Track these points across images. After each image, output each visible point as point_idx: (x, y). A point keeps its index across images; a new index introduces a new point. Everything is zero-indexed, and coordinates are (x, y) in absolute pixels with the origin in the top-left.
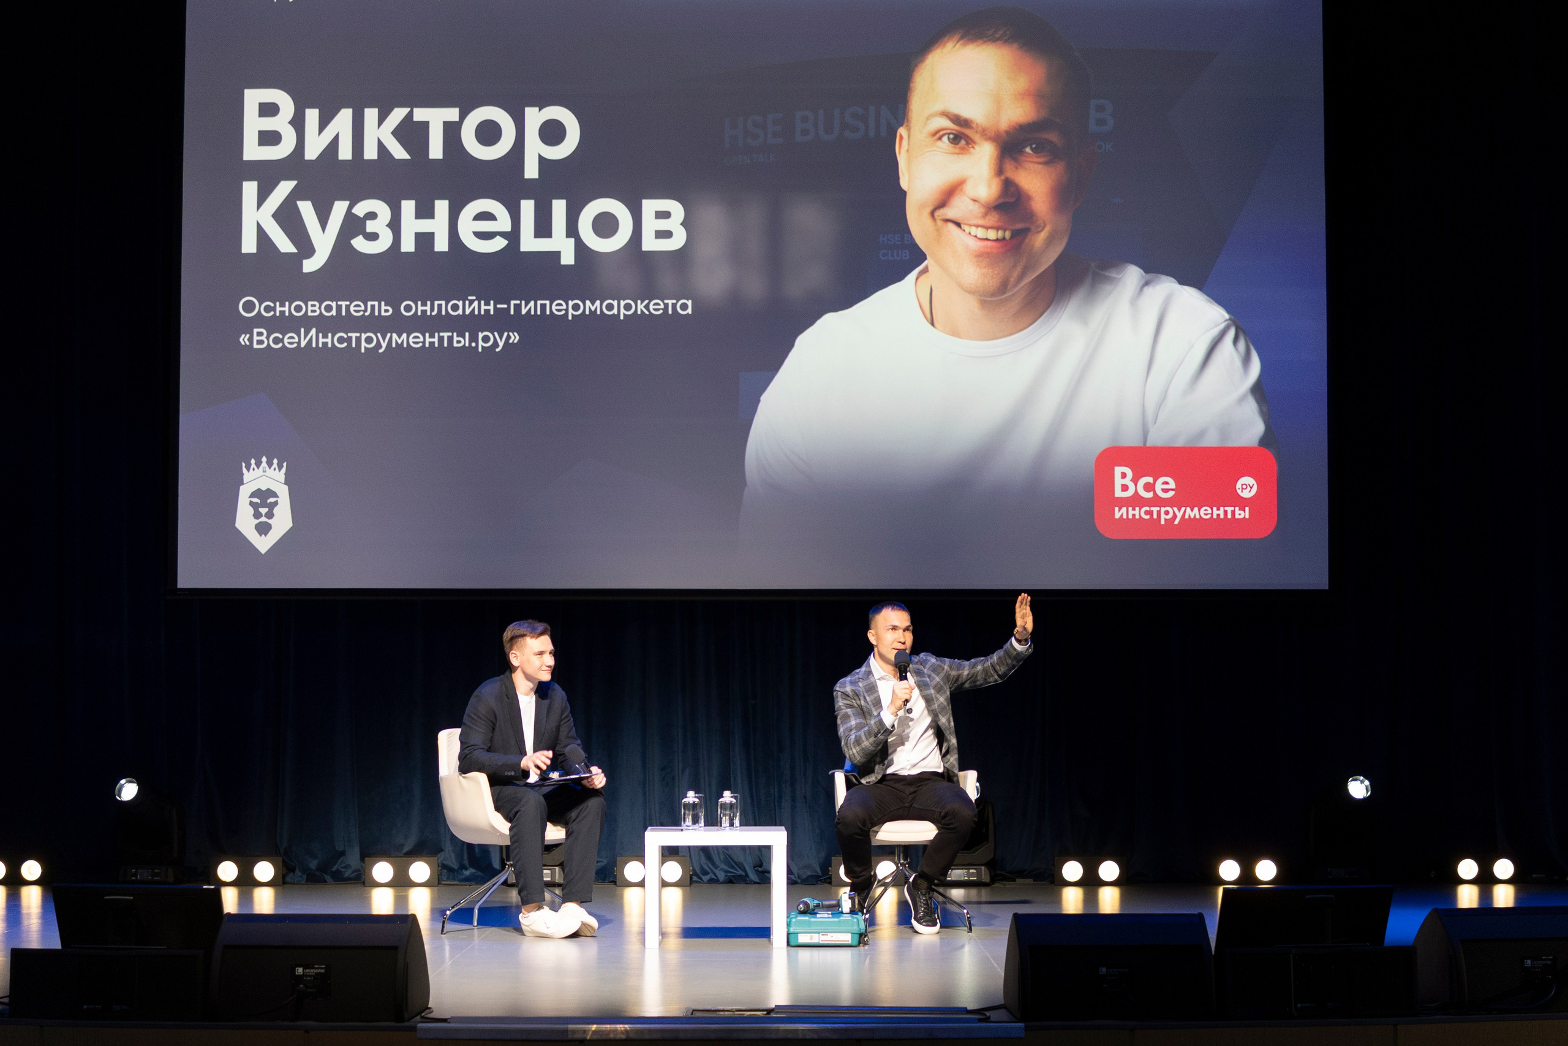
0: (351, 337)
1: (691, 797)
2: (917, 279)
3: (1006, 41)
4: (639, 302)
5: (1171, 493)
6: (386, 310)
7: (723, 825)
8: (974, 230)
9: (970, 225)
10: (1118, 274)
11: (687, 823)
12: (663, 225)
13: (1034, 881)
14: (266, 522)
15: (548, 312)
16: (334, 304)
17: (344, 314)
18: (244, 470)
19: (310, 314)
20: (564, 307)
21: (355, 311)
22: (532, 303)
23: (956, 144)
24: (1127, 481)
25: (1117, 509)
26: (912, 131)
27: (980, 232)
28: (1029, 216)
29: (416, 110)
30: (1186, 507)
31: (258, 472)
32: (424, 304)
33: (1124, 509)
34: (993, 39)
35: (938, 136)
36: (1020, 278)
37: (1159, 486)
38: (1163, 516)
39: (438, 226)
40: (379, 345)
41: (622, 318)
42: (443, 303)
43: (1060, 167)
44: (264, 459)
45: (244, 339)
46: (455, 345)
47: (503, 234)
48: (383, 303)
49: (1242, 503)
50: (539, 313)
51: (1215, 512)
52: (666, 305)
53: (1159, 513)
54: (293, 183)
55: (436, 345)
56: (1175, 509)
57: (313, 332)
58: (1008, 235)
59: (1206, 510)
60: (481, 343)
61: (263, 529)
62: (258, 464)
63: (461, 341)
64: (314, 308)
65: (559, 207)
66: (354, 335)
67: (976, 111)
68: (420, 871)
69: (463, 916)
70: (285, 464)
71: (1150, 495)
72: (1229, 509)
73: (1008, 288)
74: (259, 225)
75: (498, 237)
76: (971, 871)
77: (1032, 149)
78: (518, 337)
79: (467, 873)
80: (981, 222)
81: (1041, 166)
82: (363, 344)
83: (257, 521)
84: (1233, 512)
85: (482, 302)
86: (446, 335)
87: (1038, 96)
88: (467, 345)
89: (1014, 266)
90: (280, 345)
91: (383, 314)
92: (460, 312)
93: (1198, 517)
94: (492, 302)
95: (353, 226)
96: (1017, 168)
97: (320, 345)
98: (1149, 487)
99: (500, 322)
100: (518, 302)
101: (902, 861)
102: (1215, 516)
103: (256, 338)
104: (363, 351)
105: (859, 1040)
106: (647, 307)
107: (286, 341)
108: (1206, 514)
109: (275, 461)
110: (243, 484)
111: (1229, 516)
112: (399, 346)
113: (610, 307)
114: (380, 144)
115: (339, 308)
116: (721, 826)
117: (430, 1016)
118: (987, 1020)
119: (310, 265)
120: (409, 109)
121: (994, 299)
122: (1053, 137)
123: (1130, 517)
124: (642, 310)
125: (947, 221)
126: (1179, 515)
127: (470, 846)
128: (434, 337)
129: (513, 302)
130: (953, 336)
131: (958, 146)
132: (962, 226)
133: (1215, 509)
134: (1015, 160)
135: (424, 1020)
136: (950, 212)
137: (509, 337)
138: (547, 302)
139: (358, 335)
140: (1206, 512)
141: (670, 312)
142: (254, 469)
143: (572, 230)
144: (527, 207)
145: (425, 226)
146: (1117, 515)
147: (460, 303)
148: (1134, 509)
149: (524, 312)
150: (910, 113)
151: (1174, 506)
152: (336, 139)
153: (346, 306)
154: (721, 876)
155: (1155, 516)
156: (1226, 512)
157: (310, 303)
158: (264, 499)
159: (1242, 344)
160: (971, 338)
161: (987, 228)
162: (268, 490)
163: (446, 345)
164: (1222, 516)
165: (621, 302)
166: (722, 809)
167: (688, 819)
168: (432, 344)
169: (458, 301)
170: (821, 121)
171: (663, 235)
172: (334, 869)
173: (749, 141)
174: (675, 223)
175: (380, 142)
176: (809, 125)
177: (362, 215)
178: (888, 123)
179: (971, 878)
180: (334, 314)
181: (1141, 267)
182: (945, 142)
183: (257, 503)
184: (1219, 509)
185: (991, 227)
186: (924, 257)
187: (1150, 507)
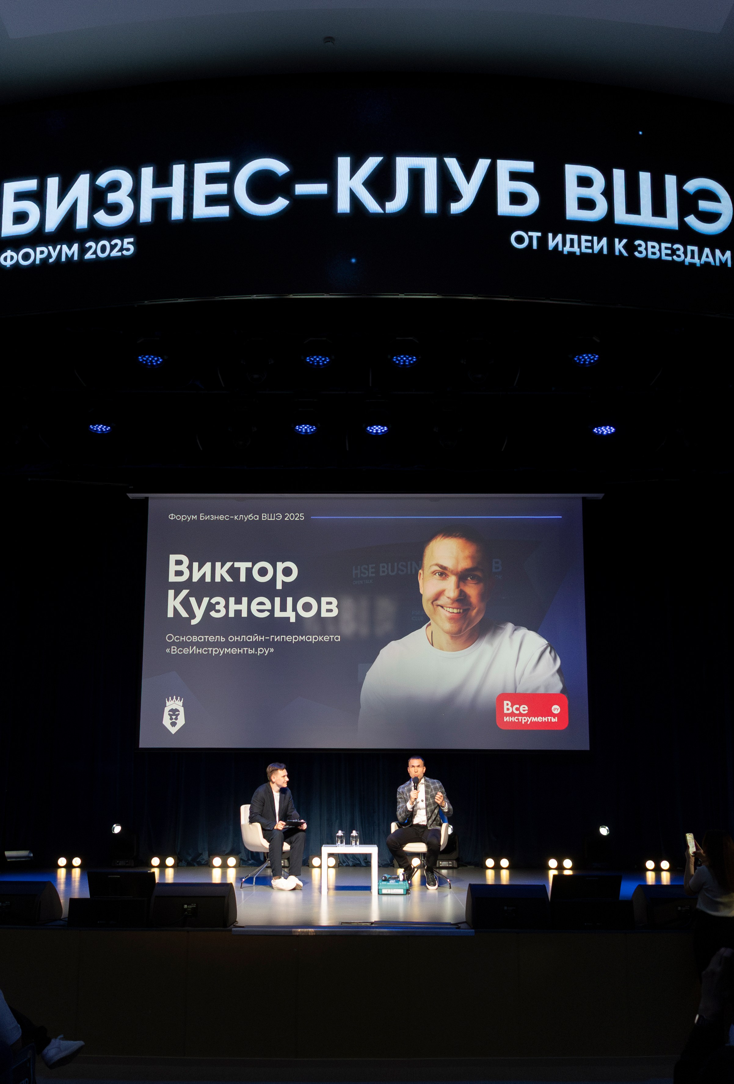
0: (209, 650)
1: (340, 833)
2: (426, 628)
3: (460, 537)
4: (320, 636)
5: (526, 712)
6: (223, 639)
7: (353, 844)
8: (448, 609)
9: (447, 607)
10: (505, 626)
11: (338, 843)
12: (329, 607)
13: (475, 867)
14: (175, 722)
15: (285, 640)
16: (203, 637)
17: (206, 641)
18: (167, 701)
19: (193, 641)
20: (291, 638)
21: (211, 640)
22: (279, 637)
24: (509, 707)
25: (505, 717)
26: (424, 571)
27: (451, 610)
28: (470, 604)
29: (235, 563)
30: (532, 717)
31: (172, 702)
32: (237, 637)
33: (508, 718)
34: (455, 536)
35: (434, 573)
36: (466, 629)
37: (521, 709)
38: (523, 721)
39: (243, 607)
40: (220, 653)
41: (313, 642)
42: (245, 636)
43: (482, 585)
44: (175, 697)
45: (168, 650)
46: (249, 653)
47: (268, 610)
48: (222, 637)
49: (554, 715)
50: (281, 640)
51: (544, 719)
52: (330, 638)
53: (522, 719)
54: (188, 591)
55: (242, 653)
56: (528, 718)
57: (195, 647)
58: (461, 611)
59: (540, 718)
60: (259, 652)
61: (173, 724)
62: (172, 699)
63: (251, 651)
65: (290, 600)
66: (210, 649)
67: (449, 564)
68: (232, 861)
69: (249, 881)
70: (182, 699)
71: (518, 712)
72: (549, 718)
73: (462, 631)
74: (174, 606)
75: (266, 612)
76: (449, 862)
77: (470, 578)
78: (273, 650)
79: (250, 862)
80: (451, 606)
81: (474, 585)
82: (214, 652)
83: (171, 721)
84: (551, 719)
85: (260, 636)
86: (245, 649)
87: (472, 558)
88: (254, 653)
89: (464, 623)
90: (182, 653)
91: (222, 641)
92: (251, 640)
93: (537, 721)
94: (263, 636)
95: (211, 607)
96: (465, 585)
97: (197, 653)
98: (517, 709)
99: (266, 644)
100: (273, 636)
101: (423, 859)
102: (544, 721)
103: (172, 650)
104: (214, 655)
105: (408, 936)
106: (323, 638)
107: (184, 651)
108: (540, 720)
109: (179, 698)
110: (166, 706)
111: (549, 721)
112: (228, 653)
113: (309, 638)
114: (222, 576)
115: (205, 638)
116: (352, 845)
117: (237, 925)
118: (459, 928)
119: (194, 622)
120: (232, 563)
121: (456, 636)
123: (510, 721)
124: (321, 640)
125: (438, 605)
126: (530, 720)
127: (252, 852)
128: (241, 650)
129: (271, 636)
130: (440, 649)
131: (442, 577)
132: (444, 608)
133: (544, 718)
134: (464, 582)
135: (234, 927)
136: (439, 602)
137: (270, 650)
138: (285, 636)
139: (212, 649)
141: (332, 640)
142: (170, 701)
143: (294, 609)
144: (277, 600)
145: (238, 607)
146: (505, 720)
148: (512, 718)
149: (276, 640)
150: (423, 564)
152: (204, 574)
153: (207, 638)
154: (351, 864)
155: (520, 721)
156: (548, 719)
157: (194, 637)
158: (174, 712)
159: (553, 654)
160: (447, 651)
161: (453, 608)
162: (176, 709)
163: (245, 653)
164: (546, 721)
165: (313, 636)
166: (352, 838)
167: (338, 842)
168: (240, 652)
169: (251, 636)
170: (390, 568)
171: (330, 611)
172: (198, 860)
173: (362, 575)
174: (334, 606)
175: (221, 575)
176: (385, 569)
177: (214, 603)
178: (415, 569)
179: (449, 865)
180: (203, 641)
181: (512, 623)
182: (437, 576)
183: (171, 714)
184: (545, 718)
185: (455, 608)
186: (429, 620)
187: (518, 717)
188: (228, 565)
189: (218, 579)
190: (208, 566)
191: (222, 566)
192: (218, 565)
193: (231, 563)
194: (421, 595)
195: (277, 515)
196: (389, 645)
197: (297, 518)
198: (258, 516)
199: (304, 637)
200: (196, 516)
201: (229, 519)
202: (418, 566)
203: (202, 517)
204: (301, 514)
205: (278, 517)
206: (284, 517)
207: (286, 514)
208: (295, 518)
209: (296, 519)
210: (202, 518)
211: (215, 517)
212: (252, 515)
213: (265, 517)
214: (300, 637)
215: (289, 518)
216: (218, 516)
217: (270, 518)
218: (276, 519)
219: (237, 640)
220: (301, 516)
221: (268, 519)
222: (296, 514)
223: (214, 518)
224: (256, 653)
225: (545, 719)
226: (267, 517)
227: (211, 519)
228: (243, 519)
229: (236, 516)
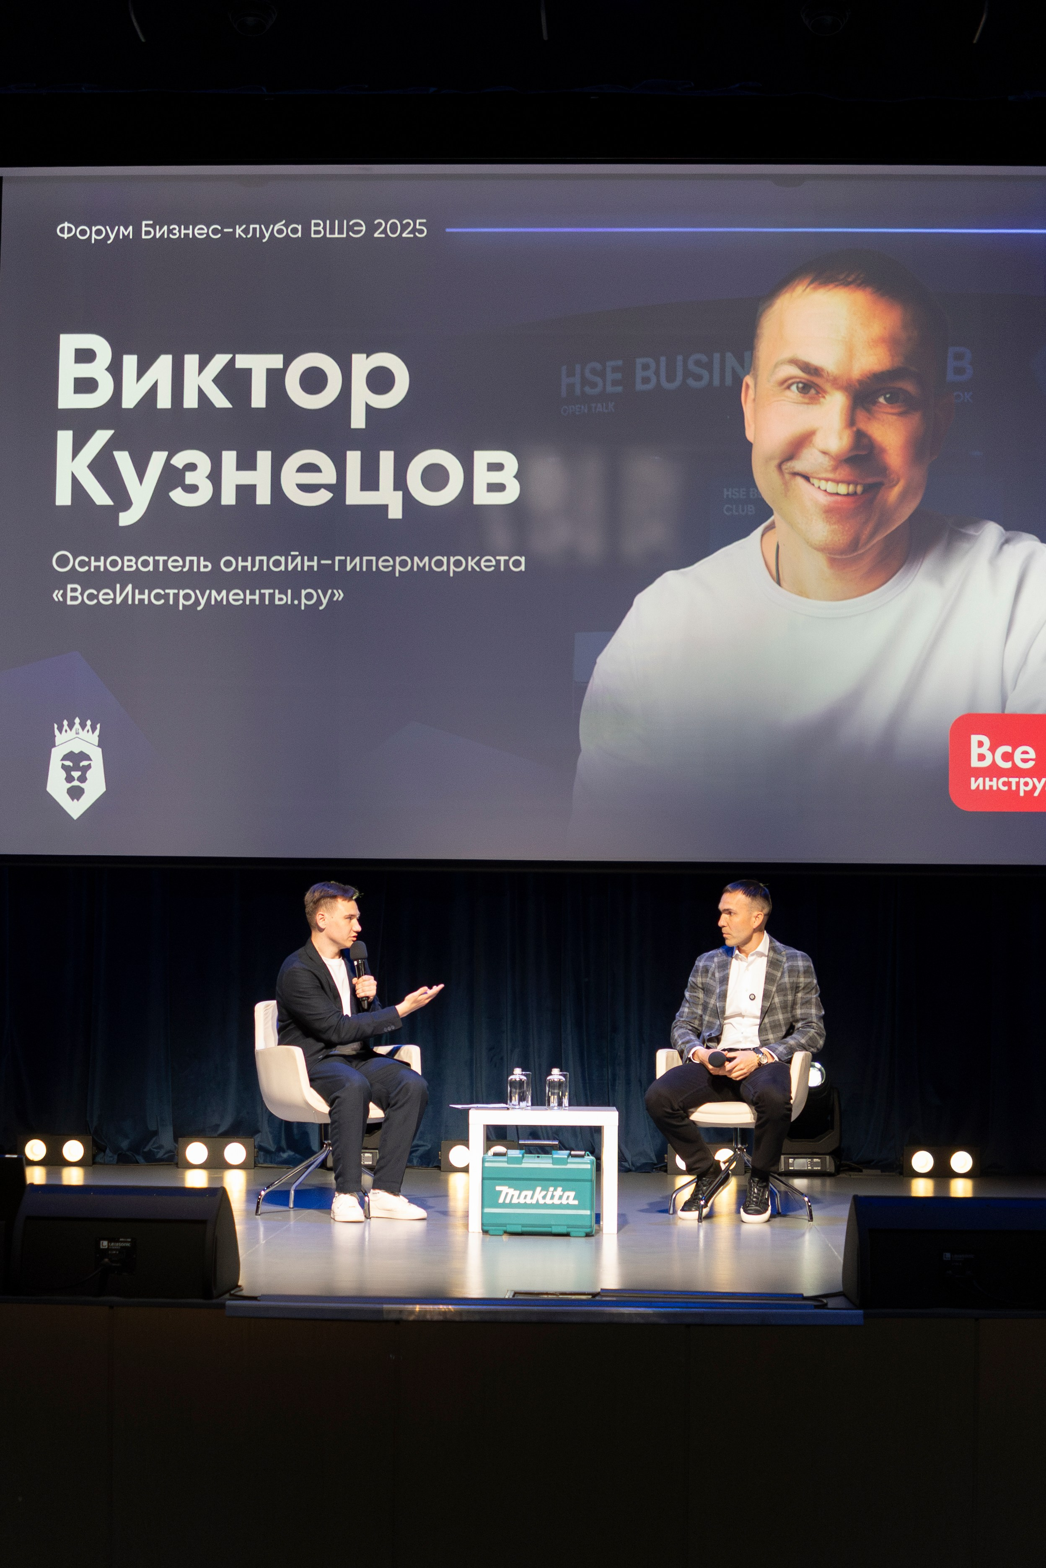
0: (169, 594)
1: (518, 1074)
2: (763, 535)
3: (859, 285)
4: (470, 558)
5: (1031, 764)
6: (205, 566)
7: (551, 1105)
8: (823, 485)
9: (820, 479)
10: (977, 532)
11: (513, 1102)
12: (495, 477)
13: (882, 1172)
14: (79, 787)
15: (374, 569)
16: (151, 560)
17: (161, 569)
18: (57, 732)
19: (126, 569)
20: (391, 563)
21: (174, 567)
22: (357, 559)
23: (805, 394)
24: (985, 750)
25: (973, 779)
26: (759, 378)
27: (831, 487)
28: (883, 470)
29: (237, 356)
31: (71, 734)
33: (981, 780)
34: (846, 284)
35: (786, 385)
36: (871, 536)
37: (1018, 756)
38: (1022, 788)
39: (260, 477)
40: (197, 602)
41: (452, 575)
42: (265, 558)
43: (916, 418)
44: (77, 721)
45: (57, 595)
46: (277, 602)
47: (328, 487)
48: (202, 558)
50: (364, 569)
52: (498, 562)
53: (1018, 784)
54: (111, 432)
55: (257, 603)
56: (1035, 780)
57: (129, 588)
58: (859, 489)
60: (303, 600)
62: (71, 726)
63: (282, 599)
64: (130, 564)
65: (387, 459)
66: (172, 592)
67: (828, 359)
68: (235, 1152)
69: (278, 1198)
70: (98, 726)
71: (1008, 765)
73: (860, 545)
74: (73, 476)
75: (323, 490)
76: (815, 1160)
77: (886, 399)
78: (342, 595)
79: (285, 1155)
80: (830, 475)
81: (895, 417)
82: (181, 601)
83: (69, 785)
85: (306, 558)
86: (267, 592)
87: (892, 342)
88: (289, 602)
89: (866, 522)
90: (95, 601)
91: (202, 569)
92: (282, 568)
94: (316, 558)
95: (172, 477)
96: (869, 419)
97: (137, 602)
98: (1007, 757)
99: (324, 579)
100: (343, 558)
101: (739, 1146)
103: (69, 594)
104: (181, 608)
105: (688, 1326)
106: (478, 563)
107: (101, 597)
109: (89, 723)
110: (55, 746)
112: (219, 603)
113: (439, 564)
114: (201, 393)
115: (156, 563)
116: (549, 1105)
117: (239, 1293)
118: (824, 1306)
119: (127, 519)
120: (230, 356)
121: (844, 557)
122: (909, 386)
123: (987, 788)
124: (472, 567)
125: (796, 474)
126: (1041, 787)
127: (288, 1125)
128: (255, 594)
129: (337, 558)
130: (798, 595)
131: (807, 396)
132: (811, 480)
134: (868, 411)
135: (232, 1298)
136: (799, 465)
137: (333, 595)
138: (374, 558)
139: (176, 591)
141: (502, 569)
142: (66, 731)
143: (400, 483)
144: (354, 459)
145: (246, 478)
146: (973, 786)
147: (283, 559)
148: (991, 780)
149: (349, 568)
150: (757, 360)
151: (1034, 777)
152: (155, 387)
153: (164, 561)
155: (1014, 788)
157: (126, 558)
158: (76, 761)
160: (820, 598)
161: (837, 482)
162: (81, 753)
163: (267, 602)
165: (451, 558)
166: (549, 1087)
167: (513, 1098)
168: (252, 601)
169: (281, 556)
170: (663, 369)
171: (495, 488)
172: (145, 1150)
173: (587, 389)
174: (508, 476)
175: (200, 391)
176: (650, 373)
177: (181, 467)
178: (734, 371)
179: (814, 1168)
180: (151, 570)
181: (1000, 524)
182: (793, 392)
183: (70, 766)
185: (842, 482)
186: (769, 512)
187: (1008, 777)
188: (219, 361)
189: (190, 401)
190: (164, 363)
191: (202, 367)
192: (191, 361)
194: (750, 445)
195: (351, 223)
196: (659, 581)
197: (409, 233)
198: (300, 227)
199: (426, 559)
200: (131, 228)
201: (219, 235)
202: (743, 366)
203: (146, 231)
204: (418, 221)
205: (356, 228)
206: (371, 228)
207: (376, 222)
208: (402, 232)
209: (404, 235)
210: (148, 233)
211: (183, 232)
212: (283, 225)
213: (321, 228)
214: (416, 559)
215: (384, 231)
216: (191, 227)
217: (332, 232)
218: (351, 233)
219: (245, 568)
220: (418, 227)
221: (328, 236)
222: (404, 222)
223: (178, 232)
224: (296, 602)
226: (325, 228)
227: (171, 236)
228: (258, 236)
229: (239, 228)
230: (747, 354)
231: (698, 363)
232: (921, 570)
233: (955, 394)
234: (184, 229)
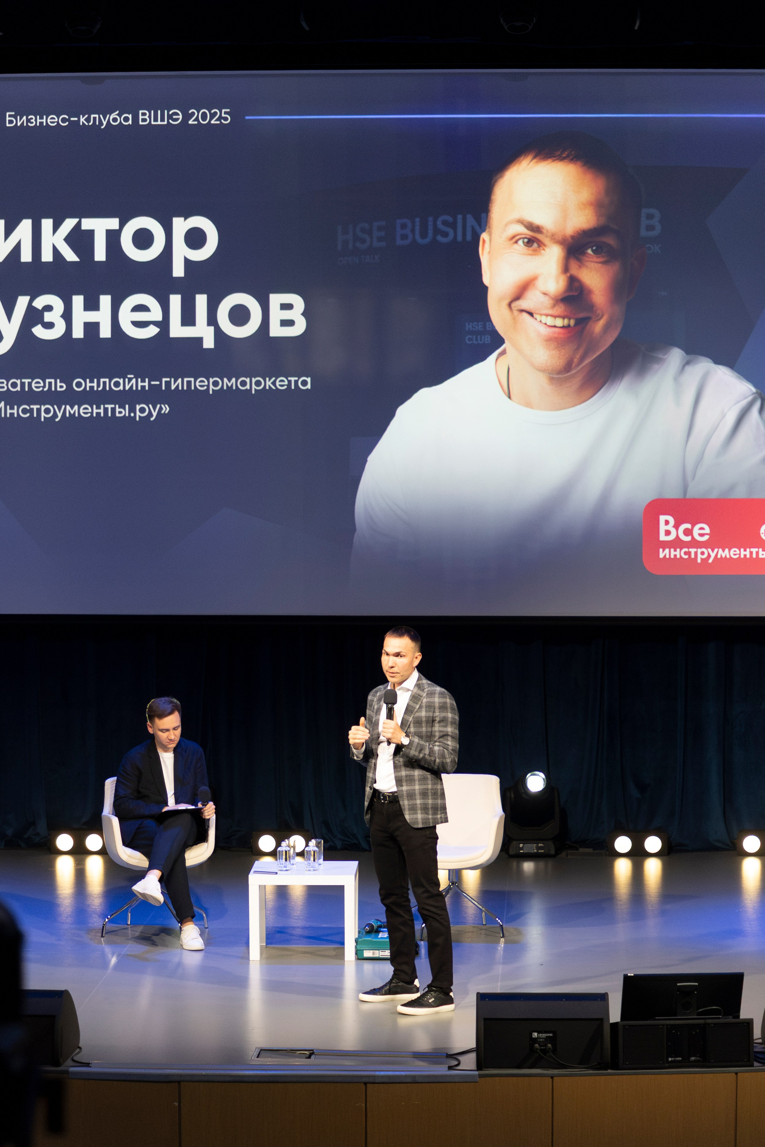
0: (33, 409)
2: (497, 360)
3: (572, 160)
4: (267, 379)
5: (706, 537)
6: (61, 386)
8: (544, 319)
9: (541, 315)
10: (664, 355)
12: (287, 315)
13: (594, 850)
15: (193, 388)
16: (18, 382)
17: (27, 389)
20: (206, 383)
21: (36, 387)
22: (180, 380)
23: (529, 247)
24: (670, 527)
25: (661, 550)
26: (493, 235)
27: (550, 321)
28: (591, 307)
29: (84, 221)
30: (719, 548)
32: (92, 381)
33: (667, 551)
35: (514, 240)
36: (582, 359)
37: (696, 531)
38: (700, 556)
39: (103, 316)
40: (55, 415)
41: (253, 392)
42: (107, 380)
46: (118, 415)
47: (156, 323)
48: (58, 381)
49: (764, 545)
50: (185, 388)
51: (743, 553)
52: (290, 382)
53: (696, 553)
55: (102, 415)
56: (710, 550)
57: (3, 404)
58: (572, 322)
59: (735, 551)
60: (138, 413)
63: (122, 412)
64: (2, 385)
65: (201, 301)
66: (35, 407)
67: (547, 219)
68: (94, 841)
71: (688, 539)
72: (754, 550)
75: (152, 326)
76: (540, 845)
77: (593, 251)
78: (168, 409)
80: (550, 312)
81: (600, 265)
82: (43, 414)
84: (757, 553)
85: (139, 380)
86: (109, 407)
87: (598, 205)
88: (127, 415)
89: (577, 349)
91: (59, 389)
92: (121, 388)
93: (728, 556)
94: (147, 380)
95: (34, 317)
96: (580, 267)
97: (8, 416)
98: (687, 532)
99: (153, 396)
100: (168, 379)
102: (742, 556)
104: (43, 420)
106: (274, 383)
108: (735, 555)
111: (754, 556)
112: (72, 416)
113: (244, 383)
114: (55, 249)
115: (23, 384)
121: (560, 376)
122: (611, 240)
123: (672, 556)
124: (269, 386)
125: (522, 311)
126: (713, 555)
128: (100, 408)
129: (164, 380)
130: (525, 406)
131: (531, 248)
132: (535, 315)
133: (742, 550)
134: (579, 260)
136: (523, 303)
137: (161, 409)
138: (192, 380)
139: (38, 406)
140: (735, 553)
141: (293, 387)
143: (212, 320)
144: (175, 301)
145: (92, 317)
146: (661, 556)
147: (121, 381)
148: (675, 551)
149: (173, 387)
150: (491, 220)
151: (709, 548)
152: (18, 245)
153: (29, 383)
155: (693, 556)
156: (751, 553)
160: (540, 408)
161: (555, 317)
163: (110, 415)
164: (748, 556)
165: (253, 379)
168: (98, 414)
169: (120, 378)
170: (417, 228)
171: (287, 323)
172: (26, 836)
173: (358, 244)
174: (297, 314)
175: (54, 247)
176: (408, 231)
177: (40, 308)
178: (473, 229)
179: (539, 851)
180: (19, 390)
181: (683, 349)
182: (521, 245)
184: (745, 550)
185: (559, 317)
186: (503, 342)
187: (688, 548)
188: (69, 224)
189: (47, 256)
190: (26, 226)
191: (56, 228)
192: (47, 224)
193: (76, 220)
194: (485, 289)
195: (171, 113)
196: (416, 396)
197: (216, 120)
198: (130, 116)
199: (234, 380)
201: (67, 123)
202: (480, 225)
203: (9, 121)
204: (223, 111)
205: (174, 117)
206: (187, 117)
207: (190, 112)
208: (211, 119)
209: (213, 122)
210: (11, 122)
211: (38, 121)
212: (117, 115)
213: (146, 117)
214: (225, 380)
215: (197, 119)
216: (45, 117)
217: (156, 120)
218: (170, 121)
219: (92, 388)
220: (223, 115)
221: (153, 123)
222: (213, 111)
223: (35, 121)
224: (132, 415)
225: (745, 553)
226: (150, 117)
227: (29, 124)
228: (97, 123)
229: (83, 117)
230: (483, 215)
231: (445, 223)
232: (620, 387)
233: (648, 246)
234: (40, 119)
